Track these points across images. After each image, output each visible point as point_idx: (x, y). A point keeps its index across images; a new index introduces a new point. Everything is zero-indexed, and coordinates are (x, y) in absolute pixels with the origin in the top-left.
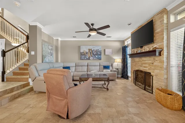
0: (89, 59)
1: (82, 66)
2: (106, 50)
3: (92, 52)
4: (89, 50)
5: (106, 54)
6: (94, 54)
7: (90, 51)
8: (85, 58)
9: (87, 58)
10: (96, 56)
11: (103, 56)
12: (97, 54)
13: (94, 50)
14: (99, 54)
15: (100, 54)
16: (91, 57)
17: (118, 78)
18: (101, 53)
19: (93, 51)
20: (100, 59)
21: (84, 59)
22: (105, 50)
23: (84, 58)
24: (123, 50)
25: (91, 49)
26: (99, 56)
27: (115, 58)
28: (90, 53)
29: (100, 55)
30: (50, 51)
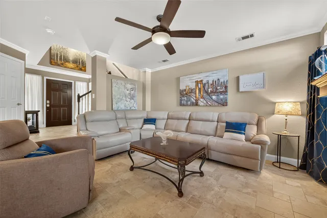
0: (197, 104)
1: (178, 119)
2: (241, 78)
3: (204, 87)
4: (197, 82)
5: (241, 90)
6: (207, 92)
7: (199, 85)
8: (189, 103)
9: (193, 103)
10: (214, 97)
11: (231, 96)
12: (215, 92)
13: (208, 83)
14: (220, 92)
15: (224, 89)
16: (201, 100)
17: (278, 164)
18: (226, 87)
19: (207, 85)
20: (224, 104)
21: (187, 105)
22: (238, 78)
23: (187, 101)
24: (309, 70)
25: (202, 81)
26: (222, 97)
27: (275, 101)
28: (200, 89)
29: (225, 92)
30: (128, 92)
